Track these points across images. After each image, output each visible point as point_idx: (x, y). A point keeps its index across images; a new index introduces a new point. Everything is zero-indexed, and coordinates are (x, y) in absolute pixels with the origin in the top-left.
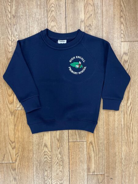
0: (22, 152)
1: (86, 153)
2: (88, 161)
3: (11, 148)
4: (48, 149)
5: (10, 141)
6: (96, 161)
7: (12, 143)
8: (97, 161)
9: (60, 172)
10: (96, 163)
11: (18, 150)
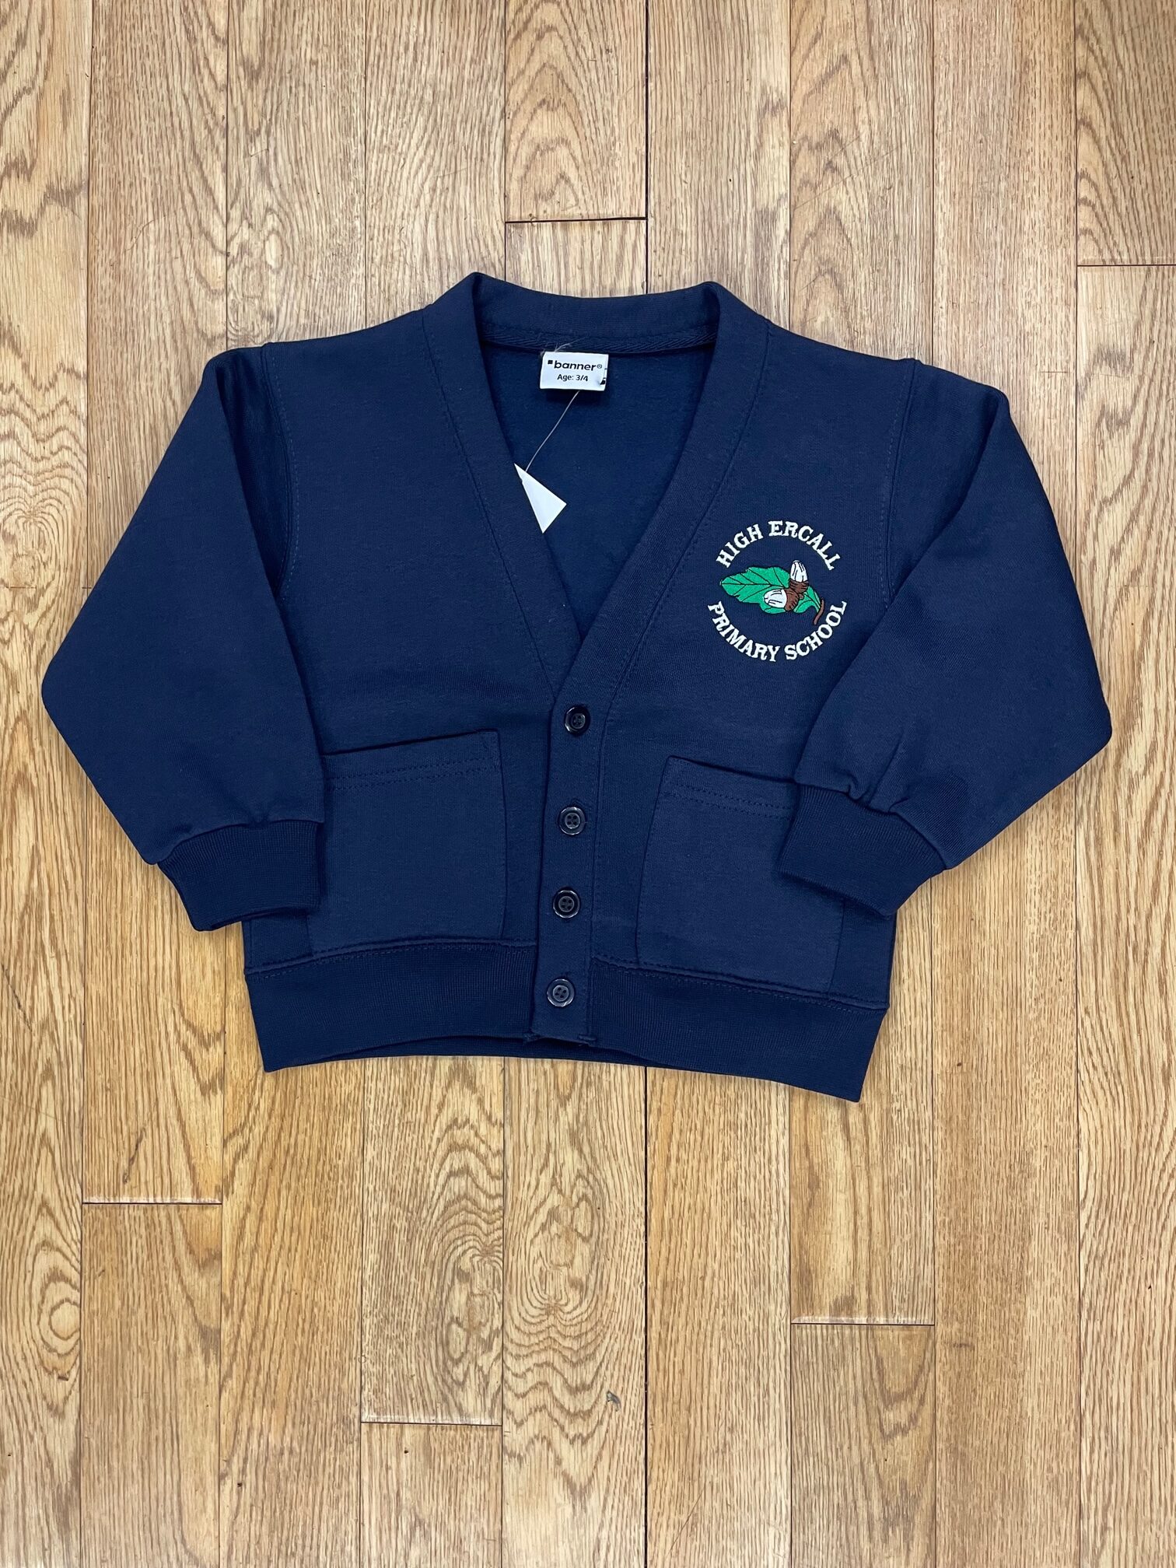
0: (275, 1122)
1: (784, 1141)
2: (797, 1212)
3: (189, 1088)
4: (480, 1101)
5: (183, 1028)
6: (863, 1210)
7: (205, 1044)
8: (870, 1210)
9: (574, 1296)
10: (863, 1234)
11: (244, 1105)
